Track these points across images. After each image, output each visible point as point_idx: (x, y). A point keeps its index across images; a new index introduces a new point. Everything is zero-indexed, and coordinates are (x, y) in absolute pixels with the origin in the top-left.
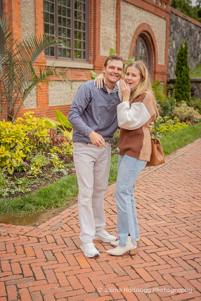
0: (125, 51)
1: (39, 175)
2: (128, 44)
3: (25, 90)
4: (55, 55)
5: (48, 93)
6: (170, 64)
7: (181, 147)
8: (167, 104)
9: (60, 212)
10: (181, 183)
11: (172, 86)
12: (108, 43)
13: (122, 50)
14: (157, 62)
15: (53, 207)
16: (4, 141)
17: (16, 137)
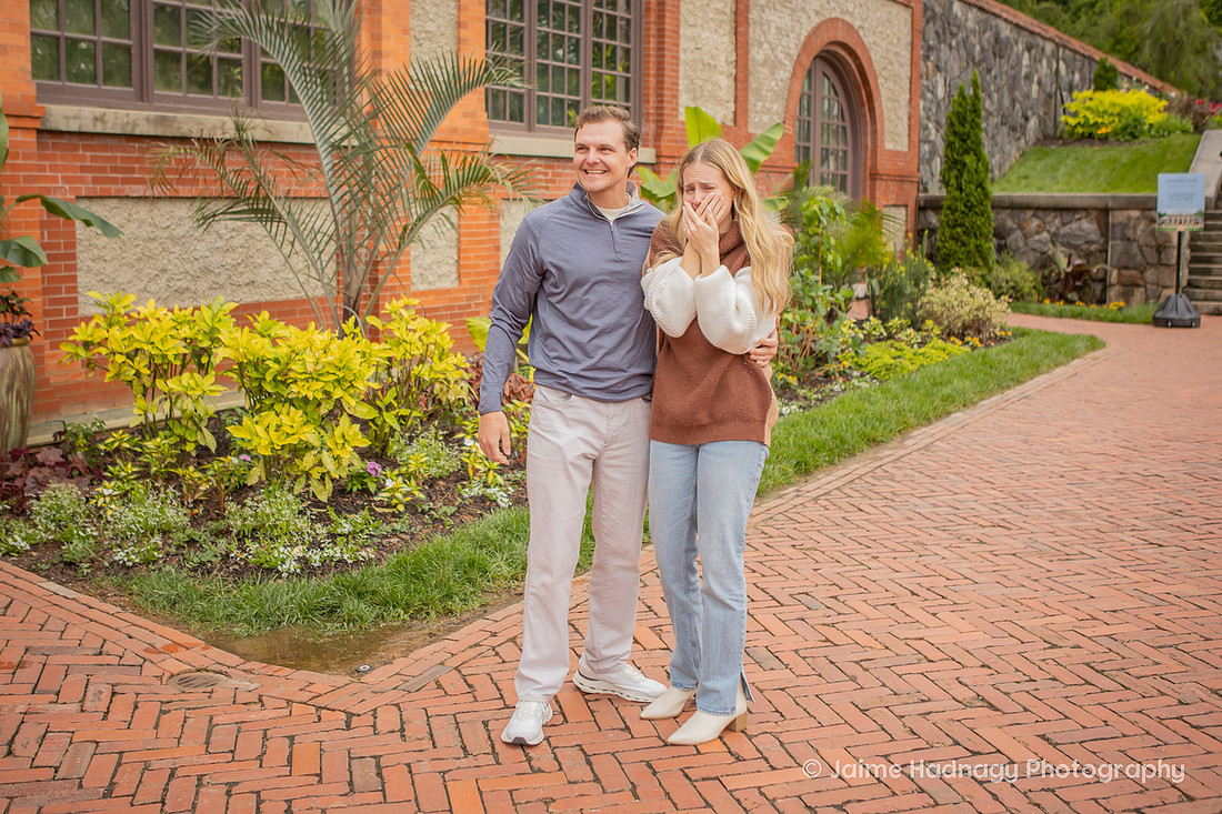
0: (767, 105)
1: (412, 507)
2: (780, 84)
3: (405, 228)
4: (526, 118)
5: (498, 240)
6: (926, 147)
7: (929, 421)
8: (901, 278)
9: (450, 631)
10: (886, 543)
11: (933, 219)
12: (706, 81)
13: (760, 104)
14: (883, 142)
15: (433, 613)
16: (299, 393)
17: (338, 381)
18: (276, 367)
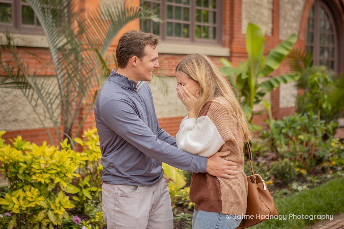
2: (297, 13)
4: (161, 33)
12: (257, 13)
13: (286, 24)
16: (36, 180)
17: (58, 173)
18: (24, 166)
